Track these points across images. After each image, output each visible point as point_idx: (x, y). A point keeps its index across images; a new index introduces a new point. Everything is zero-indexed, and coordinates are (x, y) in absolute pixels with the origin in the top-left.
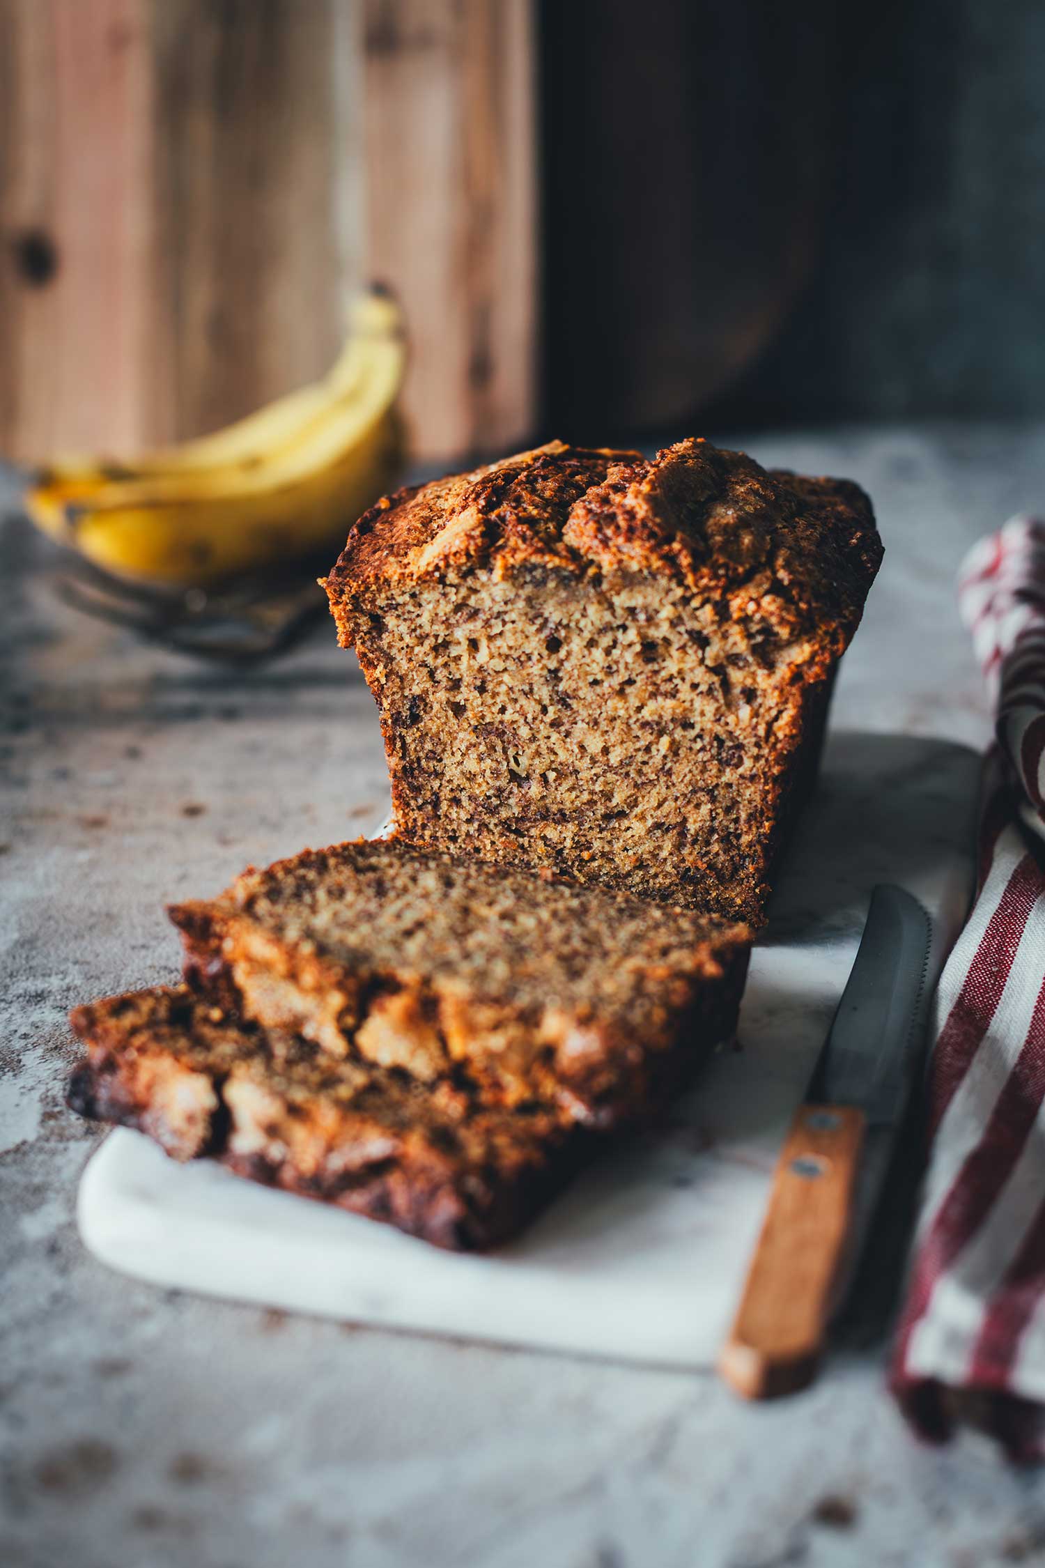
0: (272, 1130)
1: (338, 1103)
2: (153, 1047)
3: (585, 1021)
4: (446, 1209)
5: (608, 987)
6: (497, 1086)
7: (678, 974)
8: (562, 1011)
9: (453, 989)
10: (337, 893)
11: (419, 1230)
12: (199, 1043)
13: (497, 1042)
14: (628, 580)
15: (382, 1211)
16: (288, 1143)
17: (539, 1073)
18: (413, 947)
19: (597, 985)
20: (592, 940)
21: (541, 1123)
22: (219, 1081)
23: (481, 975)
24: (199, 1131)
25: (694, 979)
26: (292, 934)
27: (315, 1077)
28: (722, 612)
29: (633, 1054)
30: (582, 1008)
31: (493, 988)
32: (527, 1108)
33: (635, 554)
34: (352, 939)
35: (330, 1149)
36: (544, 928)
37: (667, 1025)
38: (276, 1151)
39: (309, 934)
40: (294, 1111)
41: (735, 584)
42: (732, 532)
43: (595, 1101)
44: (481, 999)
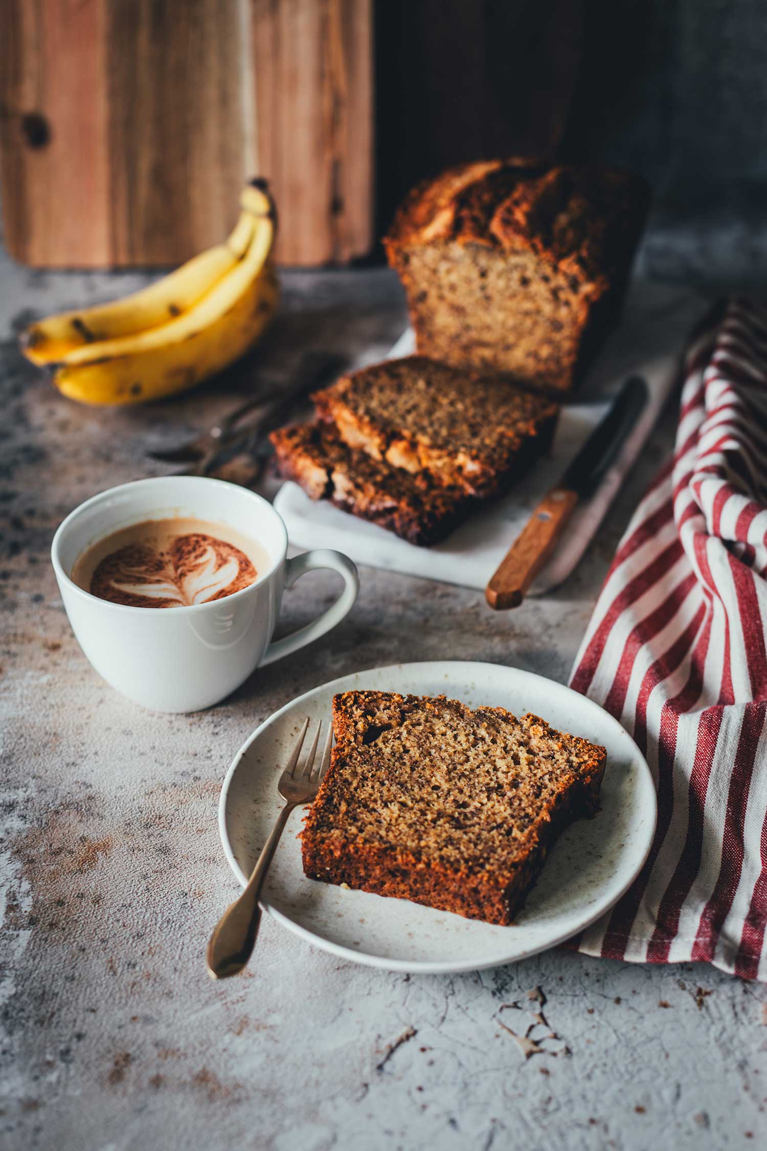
0: (349, 493)
1: (375, 484)
2: (304, 454)
3: (474, 458)
4: (415, 529)
5: (487, 441)
6: (440, 479)
7: (518, 434)
8: (465, 453)
9: (424, 440)
10: (381, 390)
11: (403, 535)
12: (324, 454)
13: (440, 463)
14: (515, 252)
15: (390, 527)
16: (355, 498)
17: (456, 476)
18: (410, 418)
19: (483, 440)
20: (485, 417)
21: (457, 494)
22: (330, 471)
23: (436, 433)
24: (320, 490)
25: (524, 437)
26: (361, 411)
27: (368, 470)
28: (556, 269)
29: (492, 472)
30: (474, 452)
31: (440, 442)
32: (452, 488)
33: (518, 242)
34: (386, 414)
35: (371, 502)
36: (466, 409)
37: (507, 461)
38: (351, 501)
39: (368, 411)
40: (358, 486)
41: (560, 257)
42: (563, 232)
43: (478, 488)
44: (433, 446)
